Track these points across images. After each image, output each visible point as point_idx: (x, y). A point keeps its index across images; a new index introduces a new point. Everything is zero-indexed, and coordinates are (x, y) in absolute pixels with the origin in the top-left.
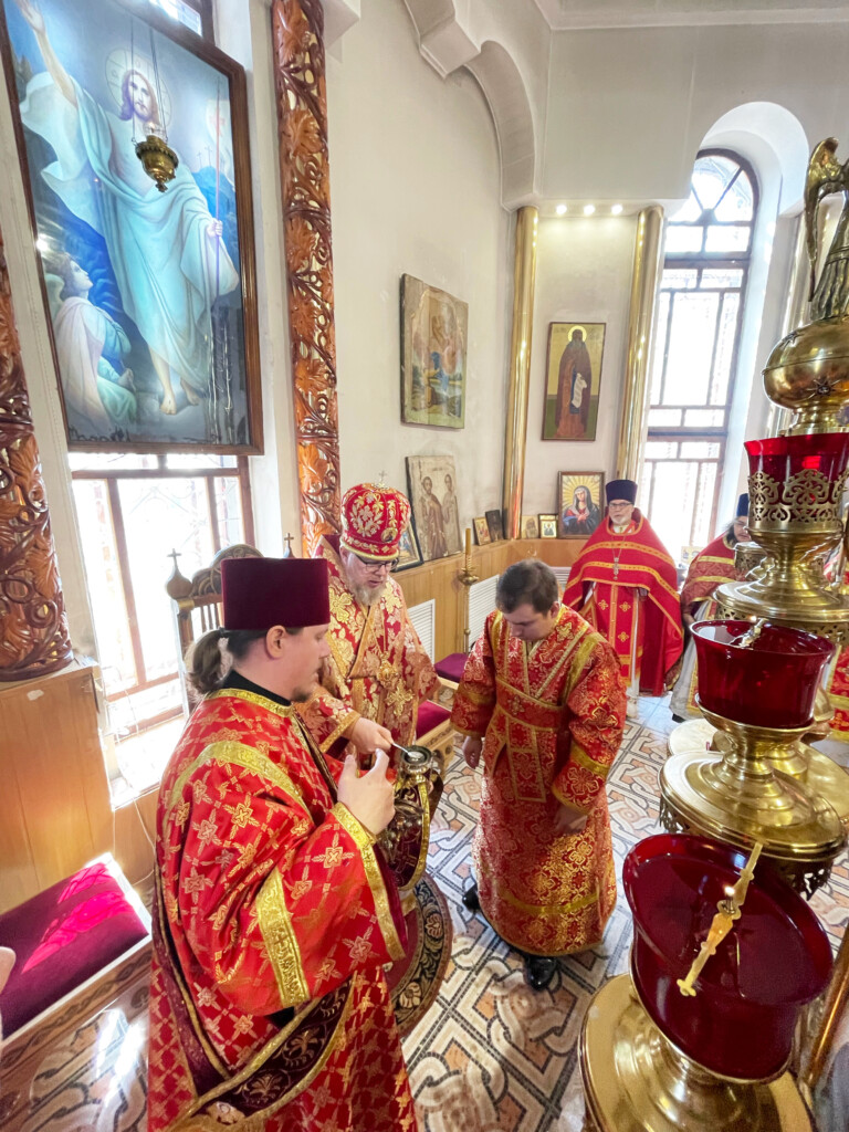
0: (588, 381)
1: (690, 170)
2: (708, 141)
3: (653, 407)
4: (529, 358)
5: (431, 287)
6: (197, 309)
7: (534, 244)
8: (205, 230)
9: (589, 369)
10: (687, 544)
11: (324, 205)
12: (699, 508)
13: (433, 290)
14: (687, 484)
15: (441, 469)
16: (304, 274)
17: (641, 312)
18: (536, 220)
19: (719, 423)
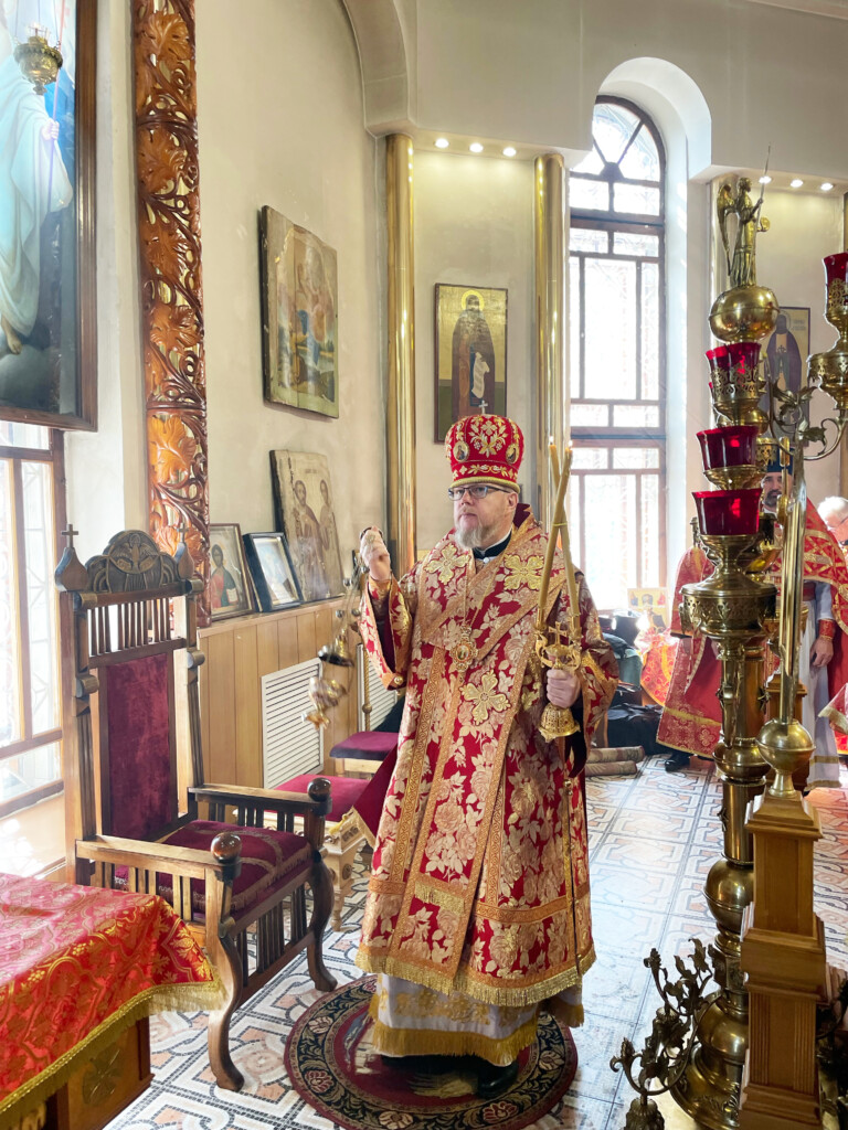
0: (491, 364)
1: (589, 117)
2: (607, 87)
3: (574, 401)
4: (412, 335)
5: (295, 226)
6: (26, 227)
7: (410, 179)
8: (40, 132)
9: (490, 346)
10: (634, 586)
11: (191, 116)
12: (644, 536)
13: (298, 229)
14: (625, 504)
15: (315, 472)
16: (168, 197)
17: (550, 278)
18: (410, 151)
19: (654, 423)
